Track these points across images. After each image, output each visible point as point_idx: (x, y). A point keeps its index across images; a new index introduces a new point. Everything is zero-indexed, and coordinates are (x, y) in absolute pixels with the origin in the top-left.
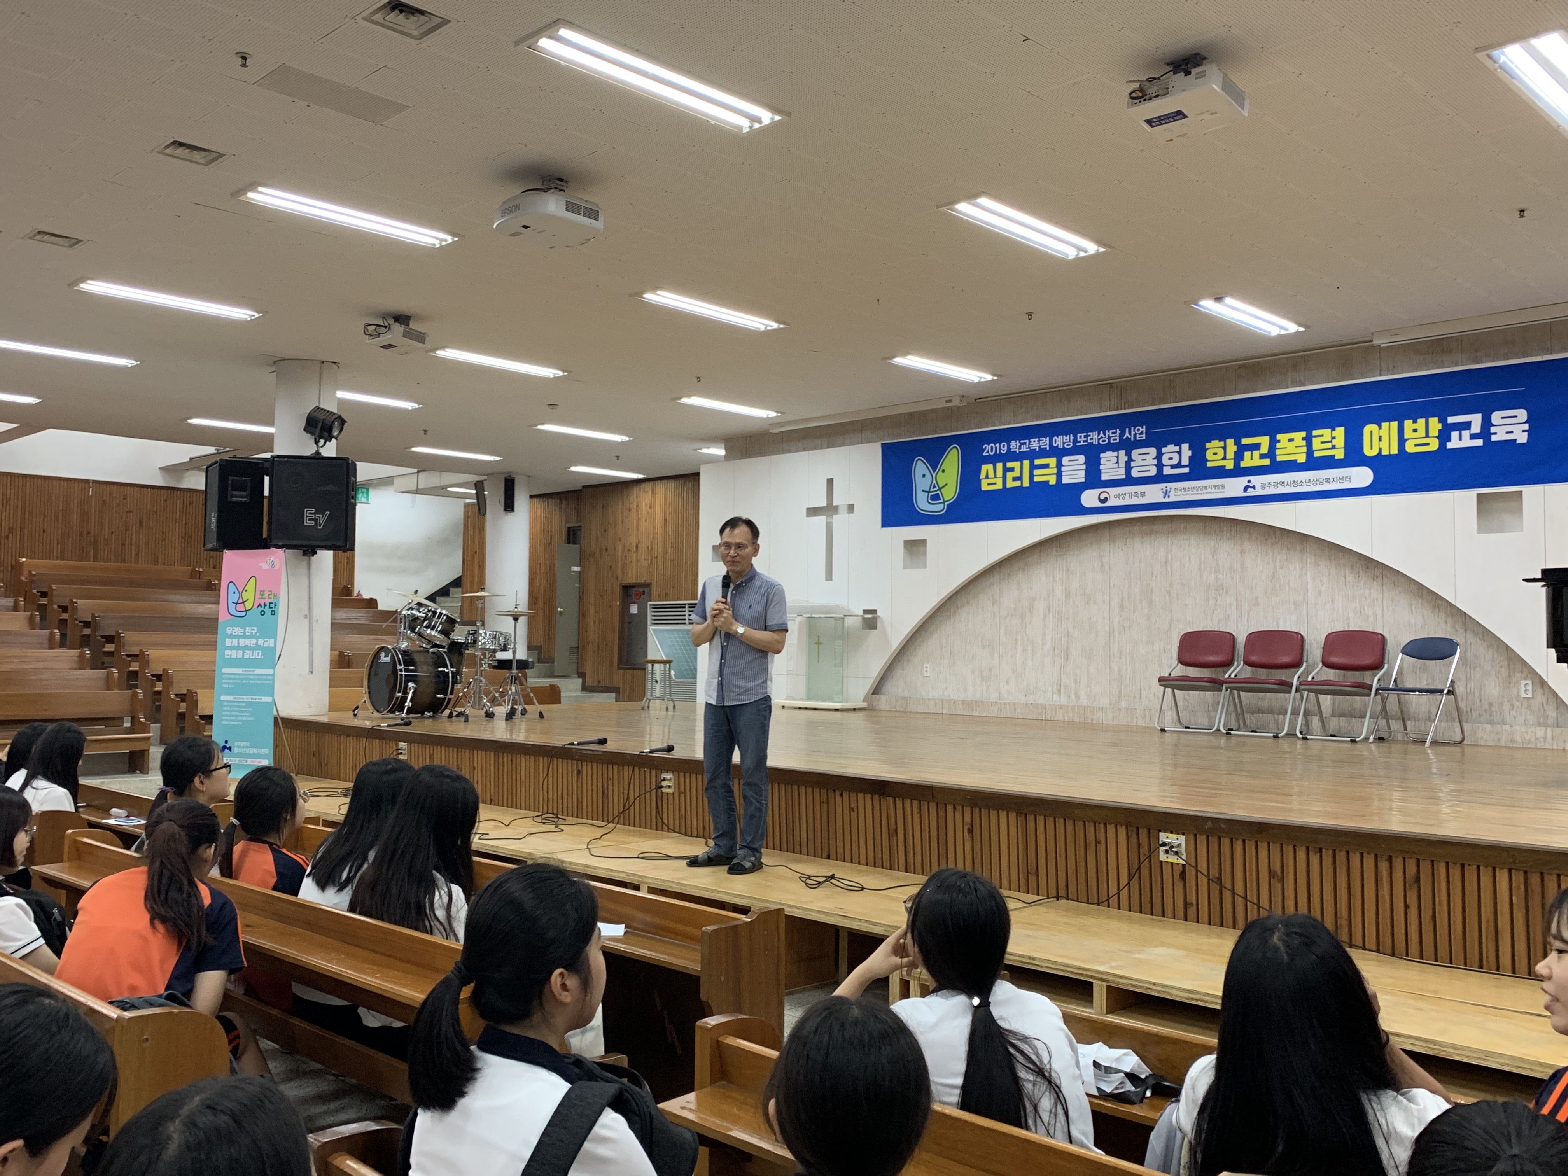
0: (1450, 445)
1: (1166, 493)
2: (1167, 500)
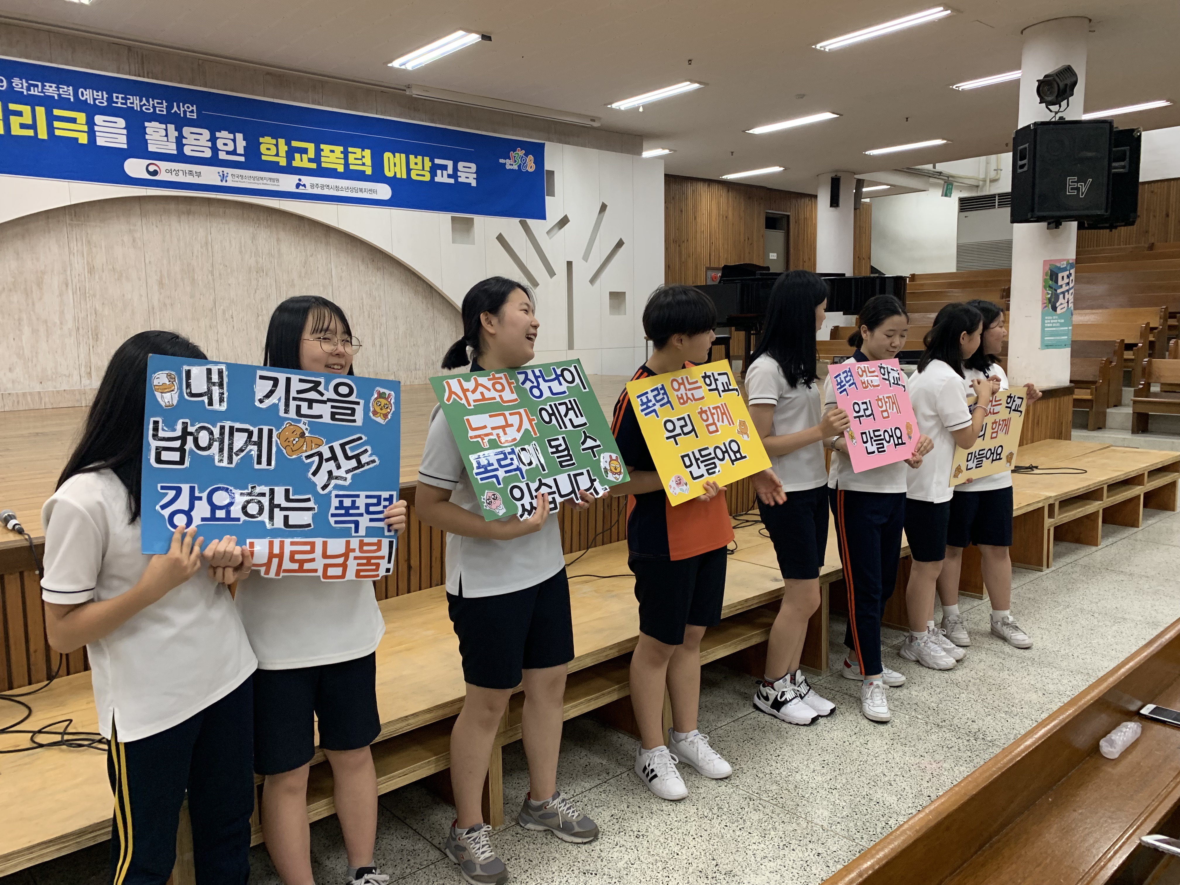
0: (437, 179)
1: (223, 177)
2: (224, 184)
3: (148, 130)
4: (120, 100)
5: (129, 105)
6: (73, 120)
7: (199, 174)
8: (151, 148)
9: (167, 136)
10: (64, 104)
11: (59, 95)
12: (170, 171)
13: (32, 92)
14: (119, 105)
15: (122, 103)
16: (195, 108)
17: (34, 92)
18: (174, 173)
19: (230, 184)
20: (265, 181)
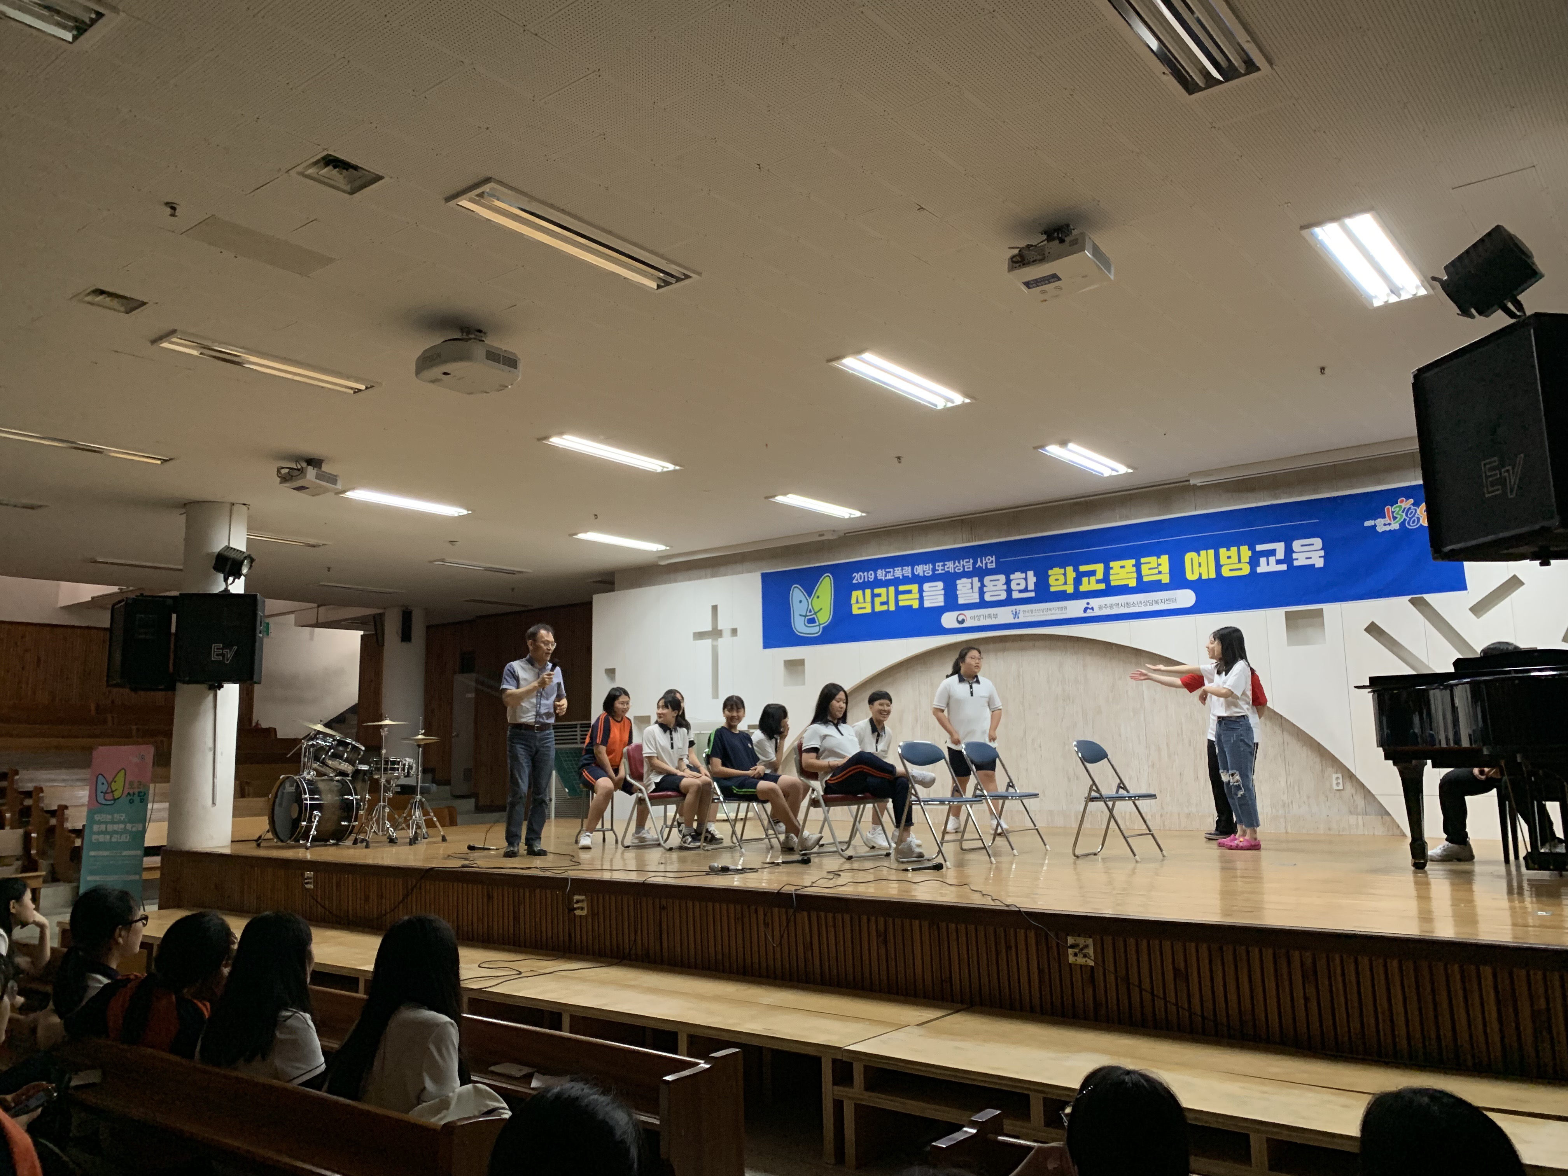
0: (1259, 570)
1: (1016, 615)
2: (1017, 621)
3: (959, 587)
4: (941, 568)
5: (946, 570)
6: (909, 592)
7: (996, 616)
8: (961, 601)
9: (972, 588)
10: (906, 580)
11: (903, 575)
12: (973, 618)
13: (887, 578)
14: (940, 572)
15: (942, 570)
16: (994, 559)
17: (889, 577)
18: (976, 619)
19: (1022, 619)
20: (1053, 612)
